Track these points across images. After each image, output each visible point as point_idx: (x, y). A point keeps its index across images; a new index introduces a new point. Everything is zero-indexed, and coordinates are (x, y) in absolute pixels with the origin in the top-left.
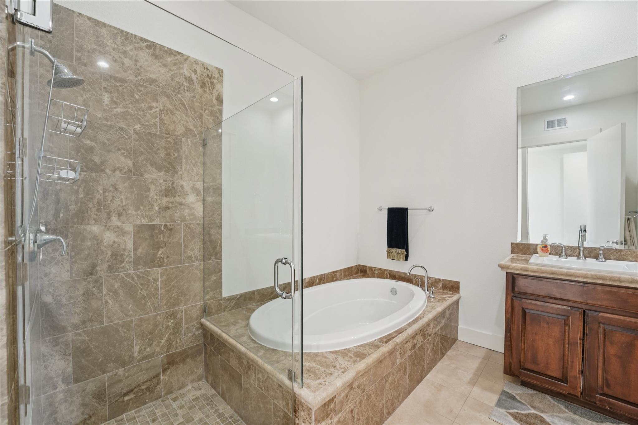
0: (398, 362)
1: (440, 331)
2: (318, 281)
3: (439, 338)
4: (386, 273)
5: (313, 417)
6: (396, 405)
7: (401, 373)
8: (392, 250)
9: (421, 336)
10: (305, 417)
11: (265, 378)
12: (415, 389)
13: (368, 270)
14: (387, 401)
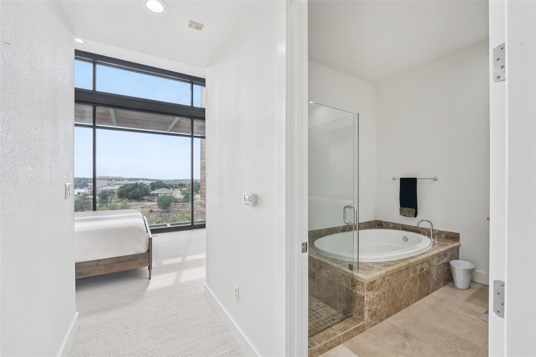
0: (411, 276)
1: (442, 265)
2: (348, 229)
3: (442, 270)
4: (398, 226)
5: (365, 287)
6: (410, 302)
7: (413, 283)
8: (404, 209)
9: (428, 264)
10: (360, 288)
11: (332, 272)
12: (423, 299)
13: (384, 224)
14: (404, 297)
